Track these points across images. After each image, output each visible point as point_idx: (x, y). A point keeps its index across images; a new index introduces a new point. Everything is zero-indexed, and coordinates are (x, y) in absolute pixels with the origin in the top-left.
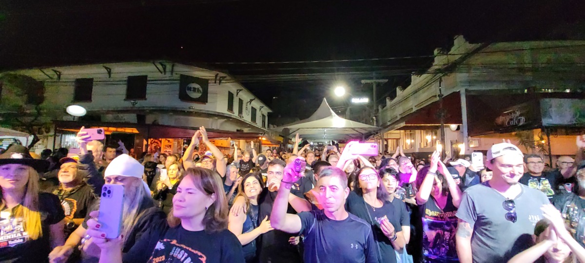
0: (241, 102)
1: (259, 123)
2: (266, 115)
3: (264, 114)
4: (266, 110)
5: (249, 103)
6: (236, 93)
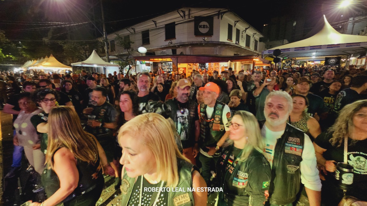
0: (238, 31)
1: (252, 48)
2: (258, 40)
3: (257, 40)
4: (258, 36)
5: (244, 32)
6: (234, 25)
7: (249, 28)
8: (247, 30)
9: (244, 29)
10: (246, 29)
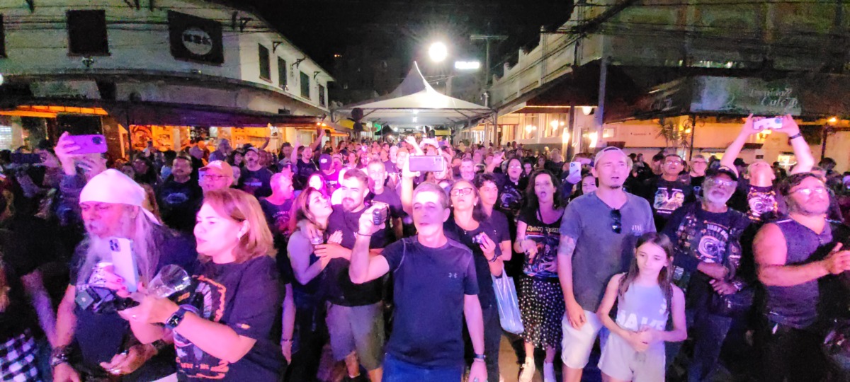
0: (282, 63)
2: (325, 85)
3: (322, 85)
4: (324, 78)
5: (295, 65)
6: (272, 48)
7: (304, 59)
8: (302, 64)
9: (296, 61)
10: (300, 61)
